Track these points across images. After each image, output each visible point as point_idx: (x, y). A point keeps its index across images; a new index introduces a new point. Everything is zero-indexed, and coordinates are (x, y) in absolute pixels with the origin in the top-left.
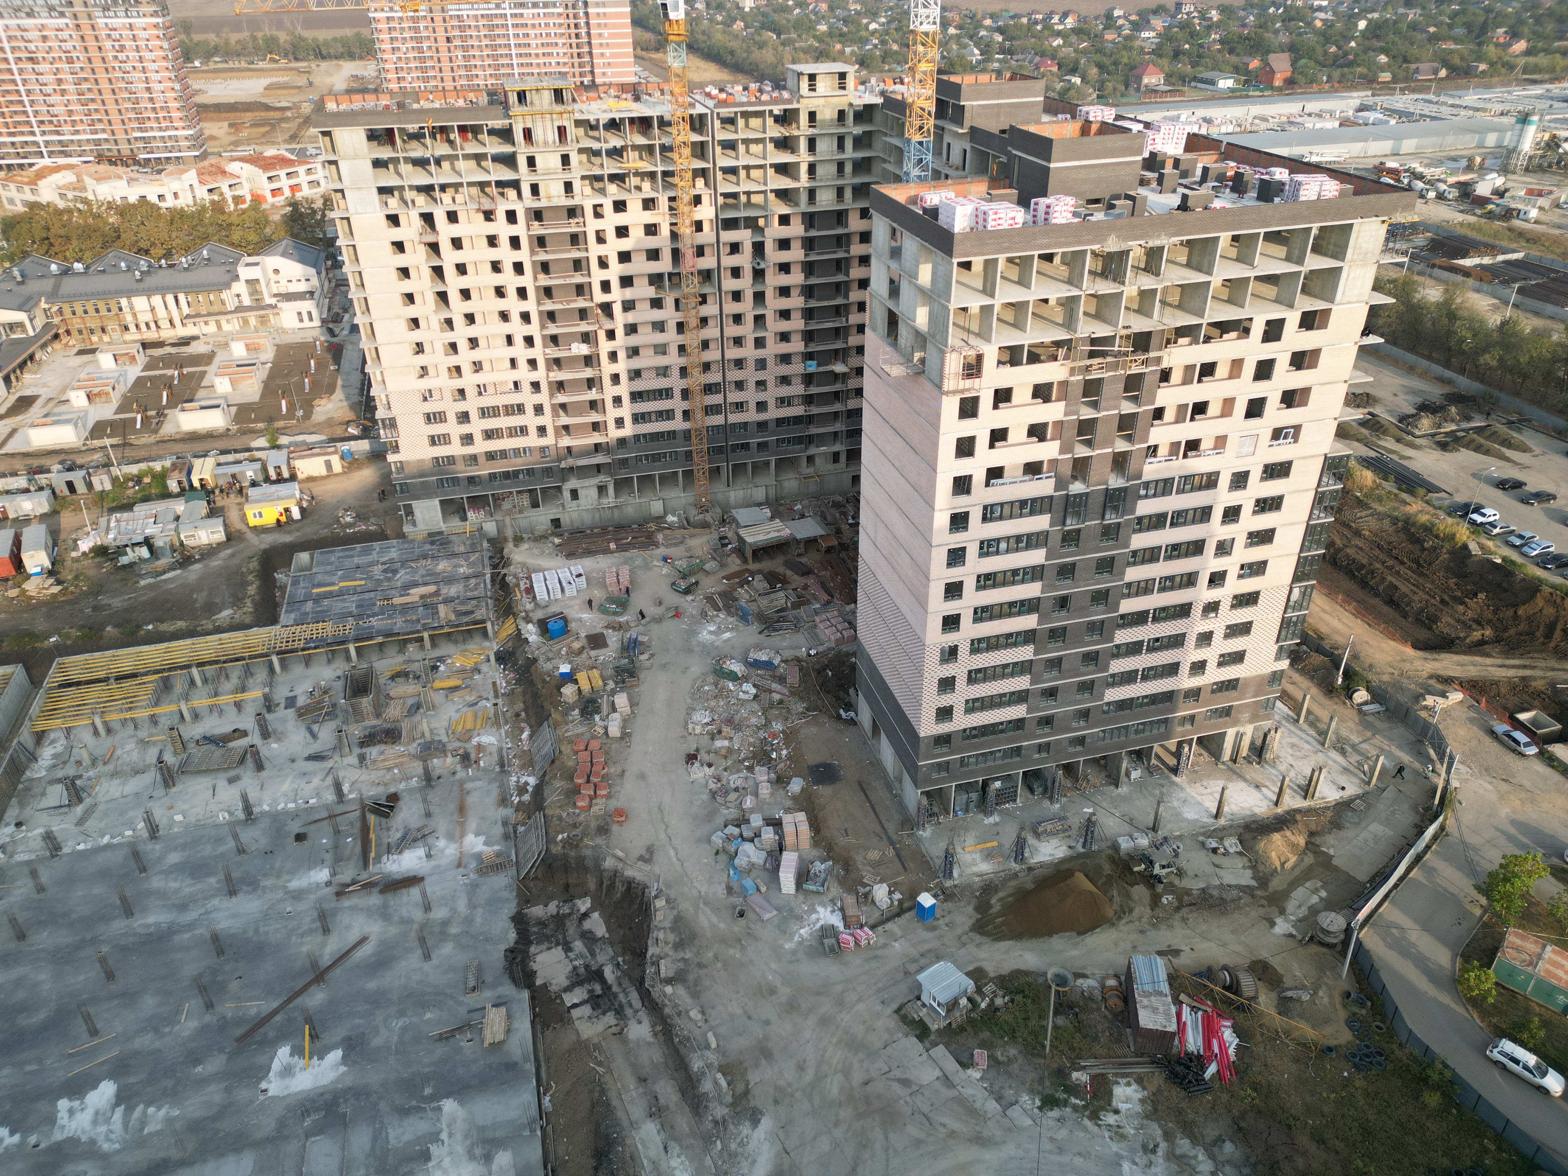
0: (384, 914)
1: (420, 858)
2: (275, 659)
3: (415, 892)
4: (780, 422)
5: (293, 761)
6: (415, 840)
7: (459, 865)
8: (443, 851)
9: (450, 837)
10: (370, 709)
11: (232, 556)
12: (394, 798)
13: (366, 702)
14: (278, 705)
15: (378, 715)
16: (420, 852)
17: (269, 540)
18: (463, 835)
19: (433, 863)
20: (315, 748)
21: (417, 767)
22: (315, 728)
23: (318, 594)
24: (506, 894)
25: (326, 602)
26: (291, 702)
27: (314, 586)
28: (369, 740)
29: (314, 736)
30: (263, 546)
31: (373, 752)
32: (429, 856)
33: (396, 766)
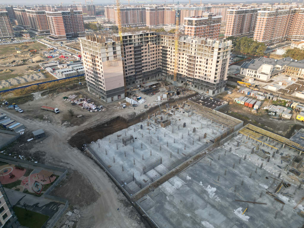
1: (287, 200)
2: (284, 145)
3: (281, 205)
5: (275, 164)
7: (294, 208)
9: (296, 201)
10: (296, 166)
11: (289, 122)
12: (289, 185)
13: (296, 164)
14: (279, 153)
15: (297, 168)
18: (300, 203)
19: (288, 203)
20: (280, 165)
21: (299, 184)
23: (301, 138)
26: (282, 154)
28: (292, 171)
29: (282, 163)
30: (296, 124)
31: (291, 174)
33: (294, 180)
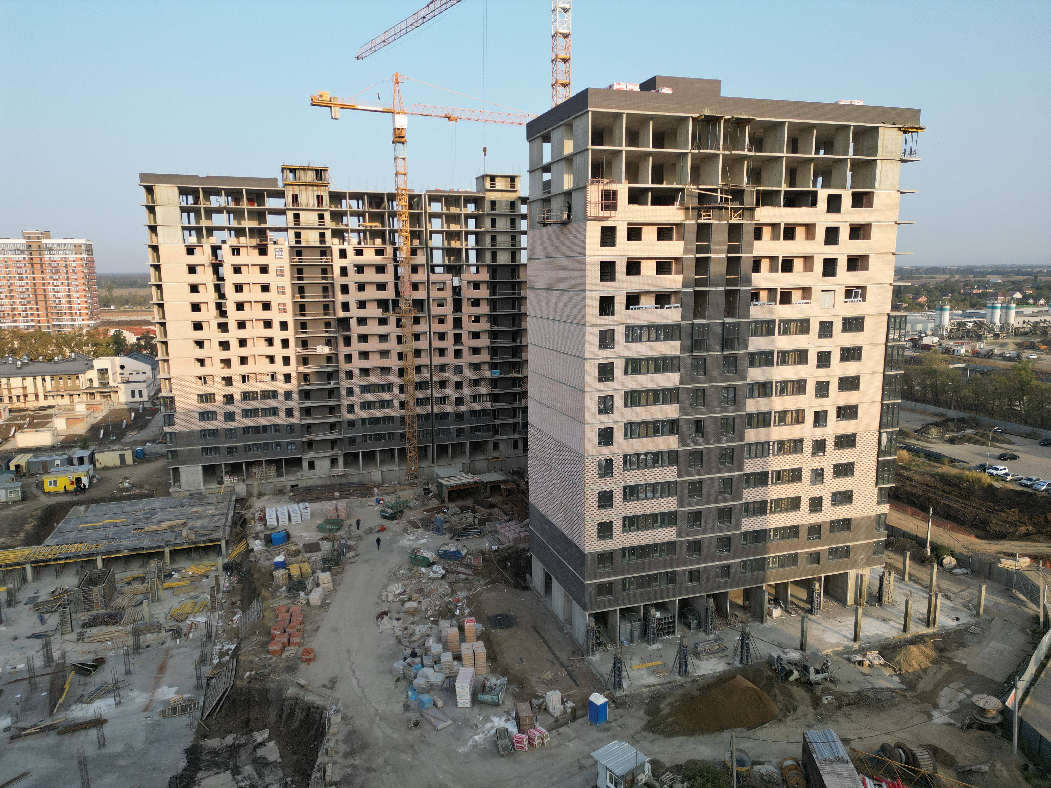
0: (53, 752)
1: (109, 705)
2: (28, 567)
3: (93, 733)
4: (473, 413)
5: (15, 638)
6: (108, 692)
7: (146, 710)
8: (133, 699)
9: (143, 689)
10: (100, 598)
11: (23, 508)
12: (101, 661)
13: (97, 591)
14: (20, 602)
15: (107, 606)
16: (111, 701)
17: (54, 500)
18: (157, 685)
19: (120, 709)
20: (40, 629)
21: (130, 641)
22: (46, 616)
23: (83, 527)
24: (186, 731)
25: (88, 532)
26: (32, 601)
27: (81, 524)
28: (93, 622)
29: (43, 621)
30: (50, 503)
31: (94, 631)
32: (118, 704)
33: (111, 640)
